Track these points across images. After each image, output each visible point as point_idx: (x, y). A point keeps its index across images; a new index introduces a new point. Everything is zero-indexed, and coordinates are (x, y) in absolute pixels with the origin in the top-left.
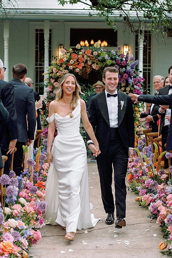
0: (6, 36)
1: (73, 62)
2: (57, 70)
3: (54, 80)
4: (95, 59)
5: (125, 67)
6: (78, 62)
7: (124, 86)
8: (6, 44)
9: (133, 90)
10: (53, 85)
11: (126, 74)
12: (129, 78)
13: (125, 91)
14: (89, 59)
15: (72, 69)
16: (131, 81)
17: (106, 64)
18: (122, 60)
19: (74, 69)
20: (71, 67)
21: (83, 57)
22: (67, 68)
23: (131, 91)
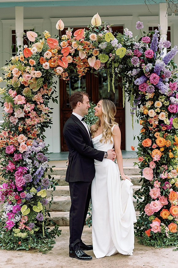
1: (50, 55)
2: (20, 72)
3: (15, 92)
4: (93, 49)
5: (152, 61)
6: (60, 56)
7: (150, 99)
9: (167, 106)
10: (12, 101)
11: (155, 75)
12: (161, 83)
13: (153, 107)
14: (81, 47)
15: (48, 68)
16: (165, 88)
17: (116, 56)
18: (144, 49)
19: (53, 68)
20: (46, 65)
21: (70, 44)
22: (38, 67)
23: (164, 108)
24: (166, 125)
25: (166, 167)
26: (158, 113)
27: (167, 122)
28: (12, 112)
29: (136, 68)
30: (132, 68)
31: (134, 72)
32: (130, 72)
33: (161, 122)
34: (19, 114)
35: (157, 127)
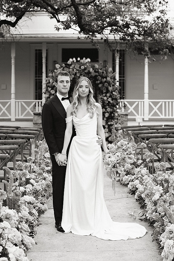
0: (13, 55)
2: (53, 81)
3: (51, 89)
4: (82, 72)
5: (106, 78)
7: (105, 93)
8: (13, 61)
9: (112, 96)
10: (50, 93)
11: (106, 83)
12: (109, 87)
13: (106, 96)
14: (77, 72)
16: (110, 89)
18: (103, 73)
21: (73, 70)
23: (110, 96)
24: (111, 103)
25: (111, 120)
26: (108, 98)
27: (111, 102)
28: (49, 96)
29: (99, 80)
30: (98, 80)
31: (99, 82)
32: (97, 82)
33: (109, 102)
35: (107, 104)
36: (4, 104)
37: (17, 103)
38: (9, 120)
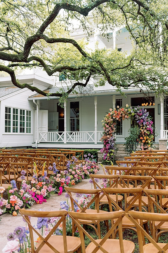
0: (96, 104)
1: (115, 115)
3: (106, 124)
4: (126, 113)
6: (118, 115)
8: (96, 108)
10: (106, 127)
11: (142, 120)
12: (144, 122)
13: (143, 129)
14: (123, 113)
17: (132, 115)
18: (140, 113)
19: (116, 118)
20: (114, 118)
21: (120, 112)
22: (112, 118)
23: (146, 129)
27: (146, 132)
30: (137, 118)
33: (145, 132)
34: (107, 130)
35: (144, 134)
36: (91, 134)
37: (98, 133)
38: (93, 143)
